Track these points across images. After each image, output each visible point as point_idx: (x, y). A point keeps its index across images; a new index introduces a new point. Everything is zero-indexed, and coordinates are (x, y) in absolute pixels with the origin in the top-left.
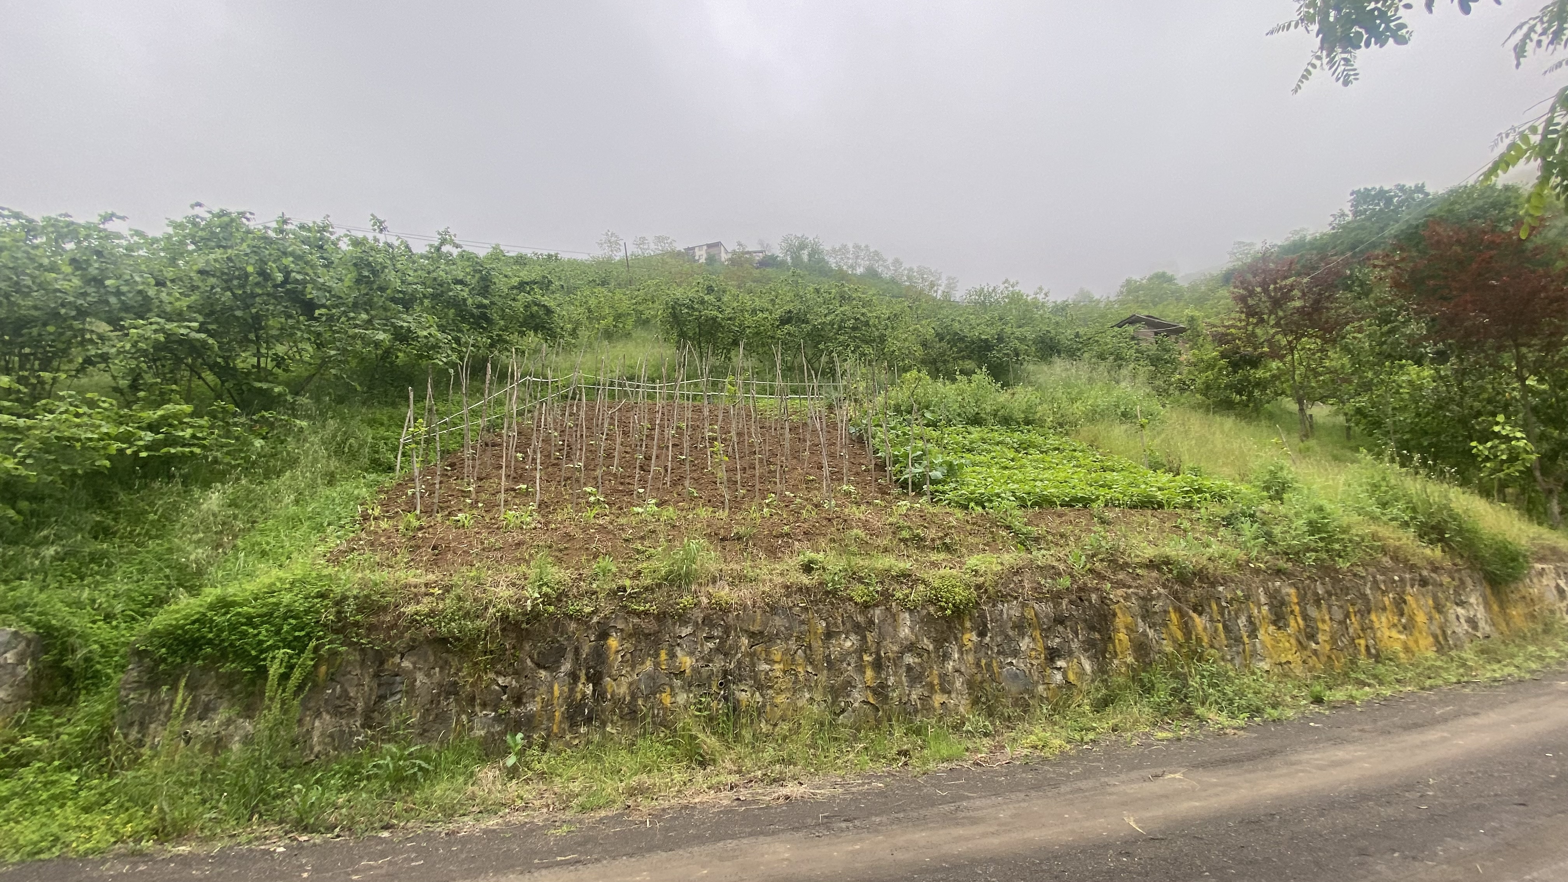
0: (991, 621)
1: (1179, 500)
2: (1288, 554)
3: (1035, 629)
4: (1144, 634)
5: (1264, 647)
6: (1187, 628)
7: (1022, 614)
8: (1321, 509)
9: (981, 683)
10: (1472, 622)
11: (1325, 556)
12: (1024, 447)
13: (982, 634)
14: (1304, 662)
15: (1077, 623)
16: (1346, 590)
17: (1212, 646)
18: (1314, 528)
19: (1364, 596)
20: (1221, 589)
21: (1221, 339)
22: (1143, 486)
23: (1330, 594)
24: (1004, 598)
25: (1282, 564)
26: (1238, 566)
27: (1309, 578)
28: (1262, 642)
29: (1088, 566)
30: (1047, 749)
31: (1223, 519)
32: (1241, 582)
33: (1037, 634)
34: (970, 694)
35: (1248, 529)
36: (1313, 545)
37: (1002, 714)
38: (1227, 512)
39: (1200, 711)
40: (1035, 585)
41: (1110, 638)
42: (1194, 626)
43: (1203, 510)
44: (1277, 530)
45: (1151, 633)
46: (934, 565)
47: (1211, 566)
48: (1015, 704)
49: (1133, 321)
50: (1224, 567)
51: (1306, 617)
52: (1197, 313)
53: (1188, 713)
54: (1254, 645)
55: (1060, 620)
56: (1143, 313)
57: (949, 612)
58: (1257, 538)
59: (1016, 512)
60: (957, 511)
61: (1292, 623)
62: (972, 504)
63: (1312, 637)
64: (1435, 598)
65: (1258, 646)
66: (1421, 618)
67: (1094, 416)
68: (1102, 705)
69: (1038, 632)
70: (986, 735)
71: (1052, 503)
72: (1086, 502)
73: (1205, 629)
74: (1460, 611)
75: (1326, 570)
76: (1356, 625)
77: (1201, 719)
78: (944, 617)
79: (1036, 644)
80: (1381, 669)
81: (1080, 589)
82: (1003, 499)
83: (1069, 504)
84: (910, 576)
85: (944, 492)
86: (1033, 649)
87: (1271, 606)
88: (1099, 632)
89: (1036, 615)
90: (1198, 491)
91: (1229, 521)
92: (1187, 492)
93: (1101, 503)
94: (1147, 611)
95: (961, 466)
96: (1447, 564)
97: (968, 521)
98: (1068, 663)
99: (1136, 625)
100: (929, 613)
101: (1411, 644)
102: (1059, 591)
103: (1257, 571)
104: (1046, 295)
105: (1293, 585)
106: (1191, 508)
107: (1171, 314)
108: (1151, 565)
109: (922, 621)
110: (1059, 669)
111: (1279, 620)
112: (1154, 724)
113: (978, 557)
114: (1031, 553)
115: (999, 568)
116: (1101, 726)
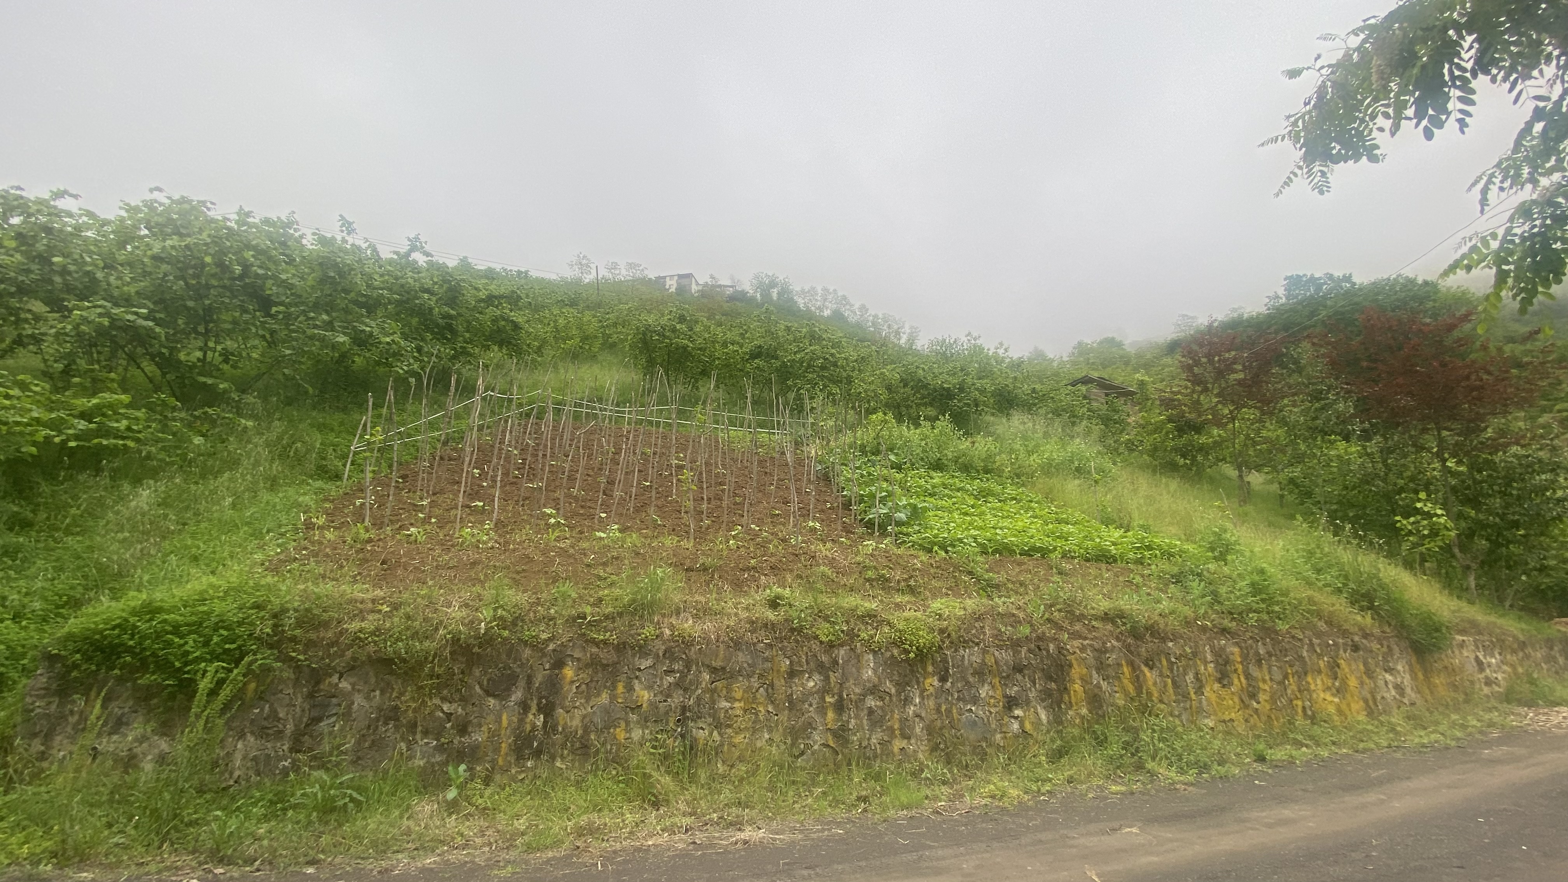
0: (953, 666)
1: (1131, 555)
2: (1231, 613)
3: (995, 676)
4: (1098, 686)
5: (1210, 704)
6: (1138, 682)
7: (983, 660)
8: (1262, 572)
9: (941, 729)
10: (1399, 688)
11: (1265, 617)
12: (984, 494)
13: (943, 679)
14: (1246, 721)
15: (1035, 672)
16: (1285, 652)
17: (1161, 701)
18: (1256, 589)
19: (1301, 658)
20: (1170, 644)
21: (1167, 403)
22: (1098, 540)
23: (1270, 655)
24: (966, 643)
25: (1226, 623)
26: (1188, 623)
27: (1251, 638)
28: (1208, 699)
29: (1046, 616)
30: (1005, 799)
31: (1172, 577)
32: (1190, 639)
33: (996, 681)
34: (929, 740)
35: (1195, 587)
36: (1255, 606)
37: (961, 762)
38: (1175, 570)
39: (1150, 765)
40: (995, 632)
41: (1066, 689)
42: (1145, 680)
43: (1153, 567)
44: (1223, 590)
45: (1104, 685)
46: (898, 606)
47: (1161, 621)
48: (973, 753)
49: (1086, 381)
50: (1173, 623)
51: (1248, 676)
52: (1146, 378)
53: (1140, 767)
54: (1200, 702)
55: (1019, 669)
56: (1095, 375)
57: (912, 655)
58: (1203, 596)
59: (979, 558)
60: (921, 553)
61: (1236, 681)
62: (936, 548)
63: (1253, 696)
64: (1365, 664)
65: (1204, 703)
66: (1353, 682)
67: (1049, 469)
68: (1057, 756)
69: (997, 679)
70: (944, 783)
71: (1012, 552)
72: (1044, 552)
73: (1155, 684)
74: (1388, 677)
75: (1267, 631)
76: (1294, 687)
77: (1152, 774)
78: (907, 660)
79: (995, 692)
80: (1317, 730)
81: (1039, 638)
82: (965, 544)
83: (1026, 553)
84: (875, 616)
85: (908, 535)
86: (992, 697)
87: (1216, 663)
88: (1055, 682)
89: (996, 662)
90: (1149, 548)
91: (1178, 579)
92: (1138, 548)
93: (1057, 554)
94: (1101, 663)
95: (925, 509)
96: (1376, 631)
97: (932, 565)
98: (1024, 712)
99: (1091, 677)
100: (893, 655)
101: (1344, 707)
102: (1018, 639)
103: (1204, 629)
104: (1006, 350)
105: (1237, 644)
106: (1142, 564)
107: (1119, 378)
108: (1106, 617)
109: (885, 663)
110: (1016, 718)
111: (1223, 678)
112: (1108, 777)
113: (942, 601)
114: (993, 600)
115: (962, 613)
116: (1057, 778)
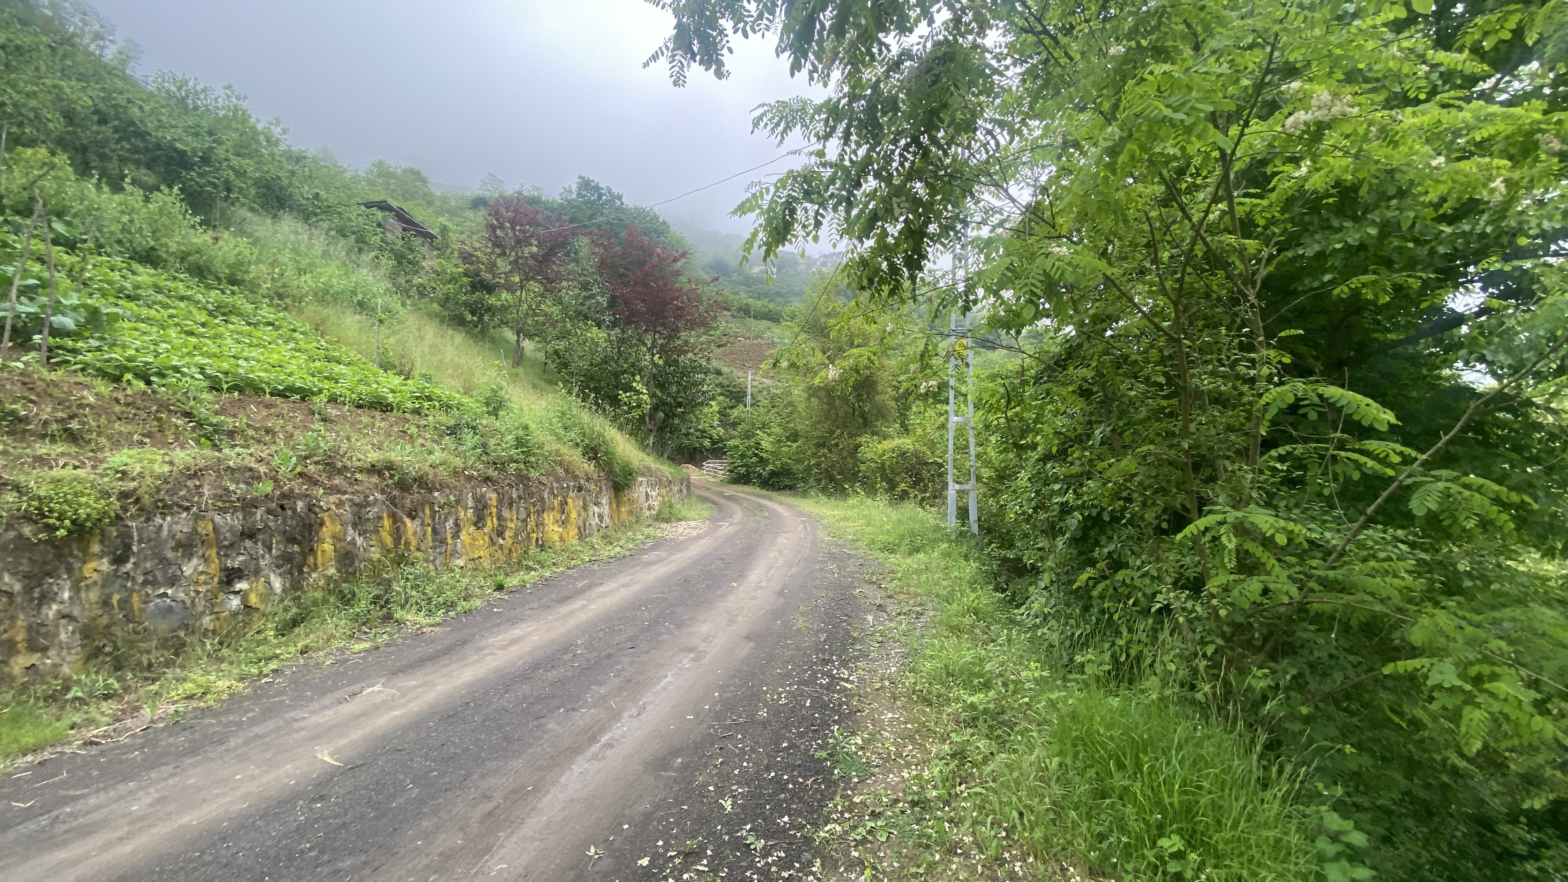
0: (140, 541)
1: (409, 405)
2: (494, 464)
3: (210, 546)
4: (353, 543)
5: (464, 546)
6: (397, 534)
7: (195, 529)
8: (526, 428)
9: (108, 627)
10: (601, 516)
11: (520, 466)
13: (120, 561)
14: (491, 556)
15: (272, 536)
16: (531, 495)
17: (418, 549)
18: (520, 443)
19: (542, 499)
20: (436, 494)
21: (466, 257)
22: (375, 386)
23: (520, 498)
24: (167, 509)
25: (492, 473)
26: (456, 473)
27: (509, 485)
28: (462, 541)
29: (298, 469)
30: (209, 696)
31: (449, 429)
32: (455, 488)
33: (213, 553)
34: (84, 646)
35: (470, 439)
36: (515, 457)
37: (139, 664)
38: (452, 422)
39: (400, 616)
40: (219, 492)
41: (312, 550)
42: (405, 531)
43: (430, 418)
44: (492, 442)
45: (359, 541)
46: (41, 461)
47: (431, 472)
48: (163, 647)
50: (443, 473)
51: (500, 517)
52: (450, 225)
53: (388, 620)
54: (455, 546)
55: (249, 534)
57: (62, 533)
58: (474, 449)
59: (203, 395)
60: (98, 381)
61: (489, 523)
62: (128, 376)
63: (501, 534)
64: (584, 500)
65: (459, 545)
66: (573, 515)
67: (324, 296)
68: (289, 627)
69: (214, 551)
70: (107, 697)
71: (258, 390)
72: (306, 394)
73: (415, 533)
74: (596, 509)
75: (522, 479)
76: (533, 523)
77: (400, 622)
78: (49, 540)
79: (208, 566)
80: (543, 556)
81: (283, 496)
82: (184, 374)
83: (282, 394)
85: (74, 351)
86: (202, 573)
87: (475, 508)
88: (299, 544)
89: (215, 529)
90: (429, 398)
91: (453, 431)
92: (417, 398)
93: (323, 397)
94: (363, 518)
95: (115, 318)
96: (595, 476)
97: (120, 399)
98: (248, 585)
99: (345, 534)
100: (20, 536)
101: (564, 535)
102: (255, 499)
103: (470, 478)
105: (496, 491)
106: (421, 414)
108: (372, 470)
110: (237, 593)
111: (479, 522)
112: (351, 637)
113: (131, 452)
114: (220, 451)
115: (166, 468)
116: (288, 651)
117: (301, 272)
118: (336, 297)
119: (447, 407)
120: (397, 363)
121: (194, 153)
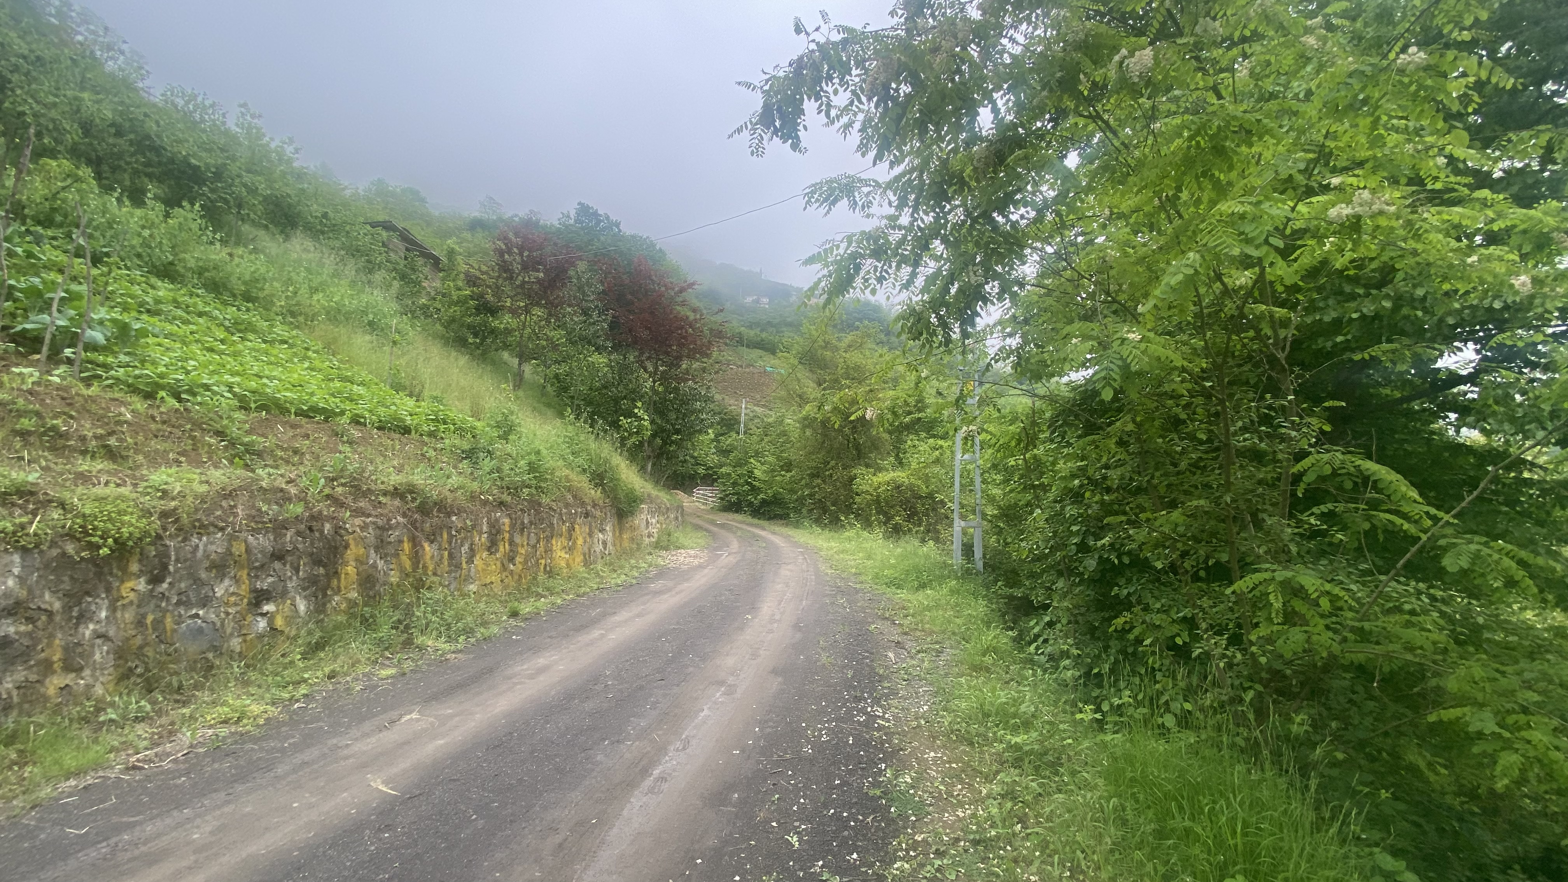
0: (177, 560)
1: (425, 428)
2: (508, 488)
3: (242, 567)
4: (374, 566)
5: (478, 571)
6: (416, 557)
7: (229, 549)
8: (538, 453)
10: (604, 543)
11: (534, 491)
13: (155, 580)
14: (502, 581)
15: (299, 558)
16: (541, 521)
17: (435, 574)
18: (532, 468)
19: (551, 525)
20: (454, 518)
22: (393, 408)
23: (531, 523)
25: (506, 498)
26: (472, 498)
27: (521, 510)
28: (476, 566)
29: (326, 491)
30: (245, 721)
31: (463, 452)
32: (472, 512)
33: (244, 574)
34: (117, 667)
35: (486, 464)
36: (528, 482)
37: (169, 684)
38: (467, 446)
39: (420, 640)
40: (252, 514)
41: (336, 573)
42: (424, 555)
43: (446, 441)
44: (506, 467)
45: (380, 564)
47: (450, 496)
50: (460, 497)
51: (512, 542)
53: (408, 643)
54: (469, 571)
55: (278, 556)
57: (103, 551)
58: (490, 473)
59: (235, 415)
60: (133, 398)
61: (501, 549)
62: (161, 393)
63: (512, 560)
64: (590, 527)
65: (473, 570)
66: (582, 541)
67: (336, 315)
68: (314, 649)
69: (245, 572)
70: (140, 720)
71: (285, 411)
72: (329, 415)
73: (432, 557)
74: (602, 535)
75: (534, 504)
76: (542, 549)
77: (420, 648)
79: (239, 587)
81: (313, 518)
82: (214, 393)
83: (303, 414)
84: (32, 493)
85: (106, 366)
86: (233, 594)
87: (490, 533)
88: (324, 566)
89: (248, 550)
90: (443, 421)
91: (470, 455)
92: (433, 421)
93: (346, 419)
94: (382, 541)
98: (277, 606)
99: (368, 556)
101: (571, 561)
102: (286, 520)
103: (485, 503)
105: (509, 516)
106: (435, 437)
108: (395, 492)
110: (268, 614)
111: (492, 547)
112: (376, 662)
113: (169, 471)
114: (253, 471)
115: (204, 488)
116: (315, 676)
117: (314, 290)
118: (348, 316)
119: (460, 431)
120: (408, 383)
121: (208, 168)
